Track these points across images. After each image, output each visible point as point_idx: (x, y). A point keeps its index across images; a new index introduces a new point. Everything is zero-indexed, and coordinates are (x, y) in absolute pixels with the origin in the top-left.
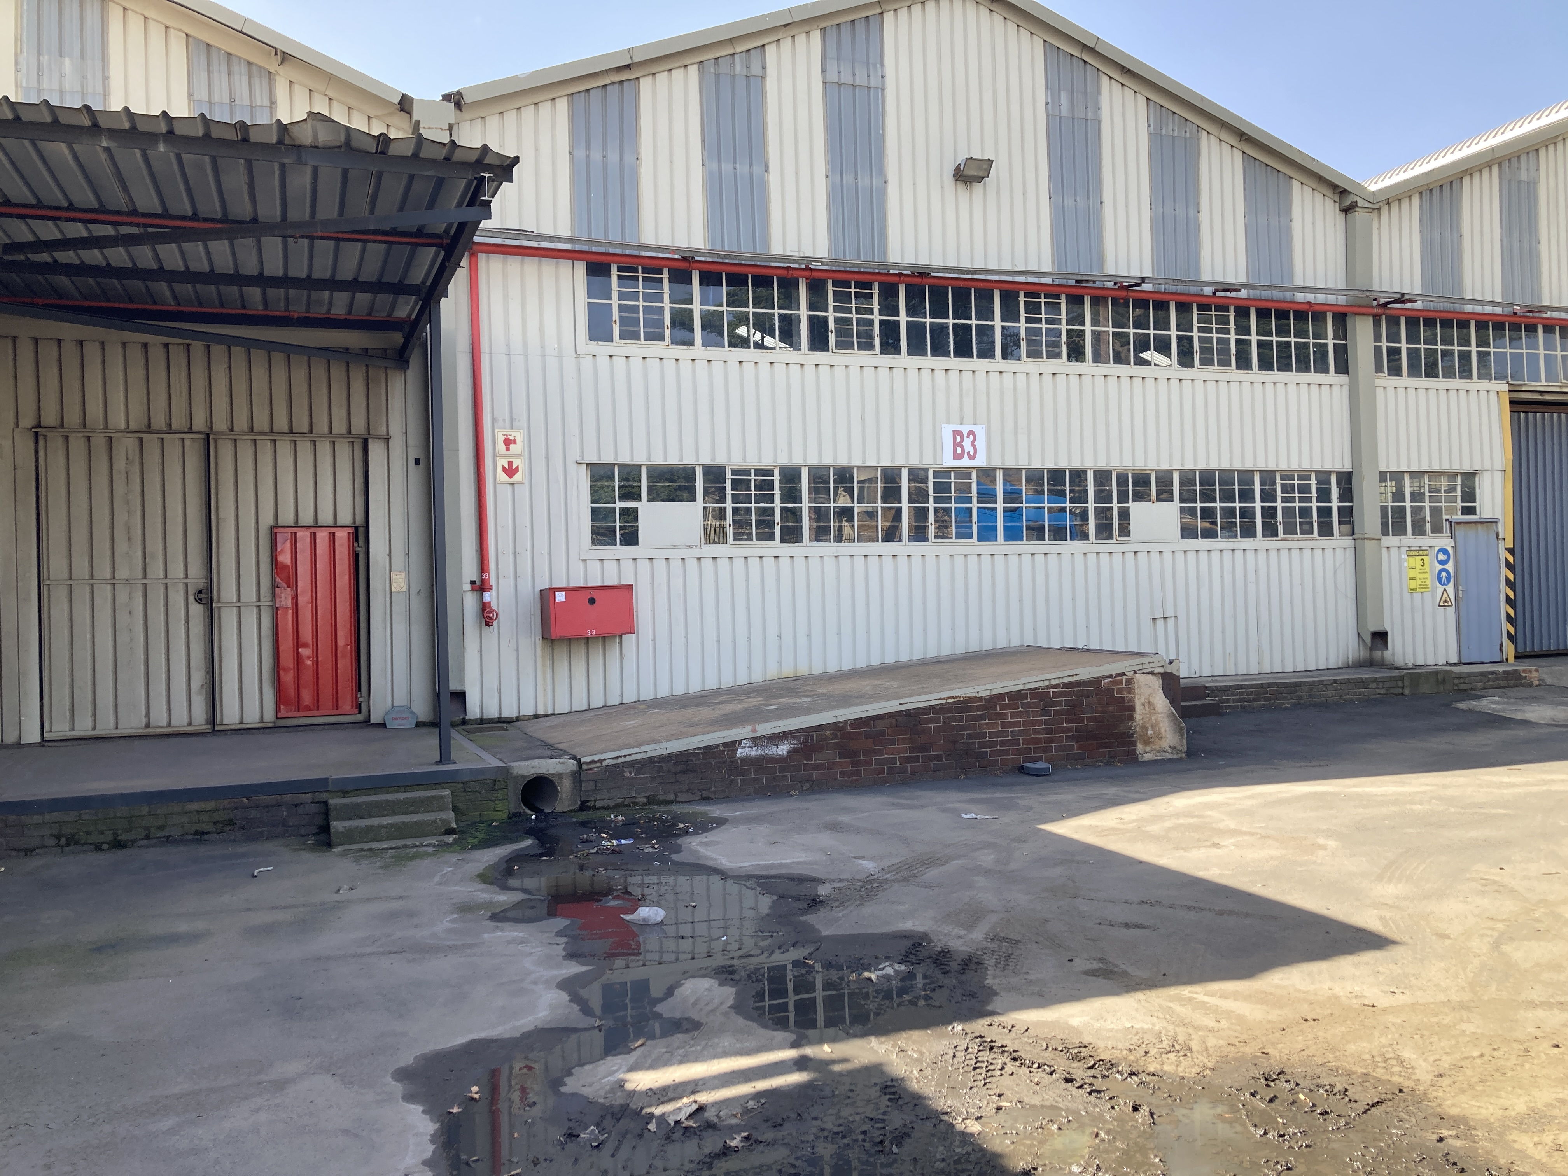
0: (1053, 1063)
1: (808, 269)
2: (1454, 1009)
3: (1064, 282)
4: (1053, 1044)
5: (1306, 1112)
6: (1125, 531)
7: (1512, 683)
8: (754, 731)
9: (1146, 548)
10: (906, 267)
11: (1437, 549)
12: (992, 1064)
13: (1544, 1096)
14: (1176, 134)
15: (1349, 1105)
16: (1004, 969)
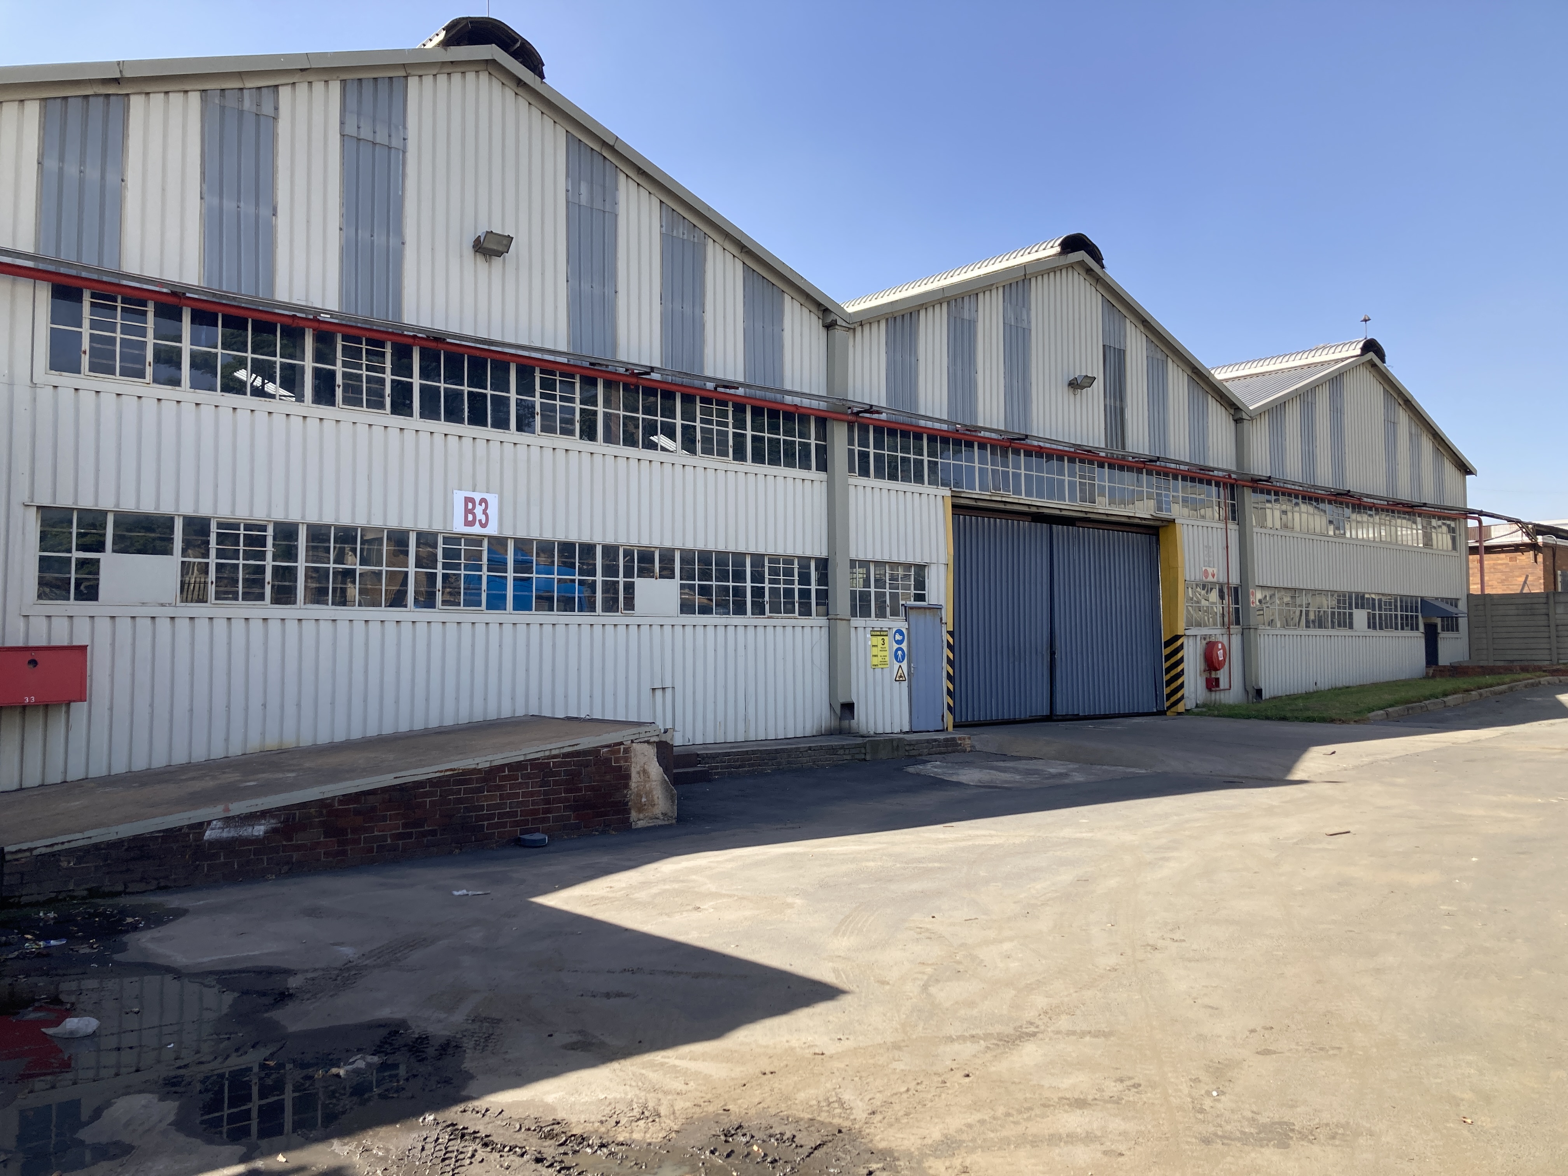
0: (525, 1143)
1: (315, 320)
2: (888, 1049)
3: (579, 363)
4: (527, 1124)
5: (758, 1163)
6: (630, 604)
7: (950, 749)
8: (227, 810)
9: (648, 621)
10: (421, 330)
11: (894, 630)
12: (462, 1153)
13: (955, 1123)
14: (685, 237)
15: (796, 1151)
16: (483, 1050)
